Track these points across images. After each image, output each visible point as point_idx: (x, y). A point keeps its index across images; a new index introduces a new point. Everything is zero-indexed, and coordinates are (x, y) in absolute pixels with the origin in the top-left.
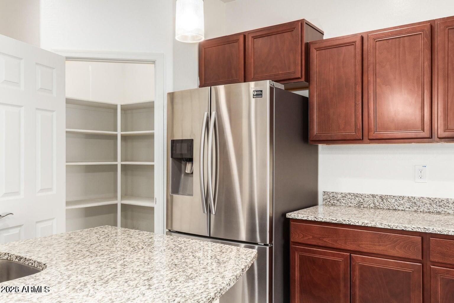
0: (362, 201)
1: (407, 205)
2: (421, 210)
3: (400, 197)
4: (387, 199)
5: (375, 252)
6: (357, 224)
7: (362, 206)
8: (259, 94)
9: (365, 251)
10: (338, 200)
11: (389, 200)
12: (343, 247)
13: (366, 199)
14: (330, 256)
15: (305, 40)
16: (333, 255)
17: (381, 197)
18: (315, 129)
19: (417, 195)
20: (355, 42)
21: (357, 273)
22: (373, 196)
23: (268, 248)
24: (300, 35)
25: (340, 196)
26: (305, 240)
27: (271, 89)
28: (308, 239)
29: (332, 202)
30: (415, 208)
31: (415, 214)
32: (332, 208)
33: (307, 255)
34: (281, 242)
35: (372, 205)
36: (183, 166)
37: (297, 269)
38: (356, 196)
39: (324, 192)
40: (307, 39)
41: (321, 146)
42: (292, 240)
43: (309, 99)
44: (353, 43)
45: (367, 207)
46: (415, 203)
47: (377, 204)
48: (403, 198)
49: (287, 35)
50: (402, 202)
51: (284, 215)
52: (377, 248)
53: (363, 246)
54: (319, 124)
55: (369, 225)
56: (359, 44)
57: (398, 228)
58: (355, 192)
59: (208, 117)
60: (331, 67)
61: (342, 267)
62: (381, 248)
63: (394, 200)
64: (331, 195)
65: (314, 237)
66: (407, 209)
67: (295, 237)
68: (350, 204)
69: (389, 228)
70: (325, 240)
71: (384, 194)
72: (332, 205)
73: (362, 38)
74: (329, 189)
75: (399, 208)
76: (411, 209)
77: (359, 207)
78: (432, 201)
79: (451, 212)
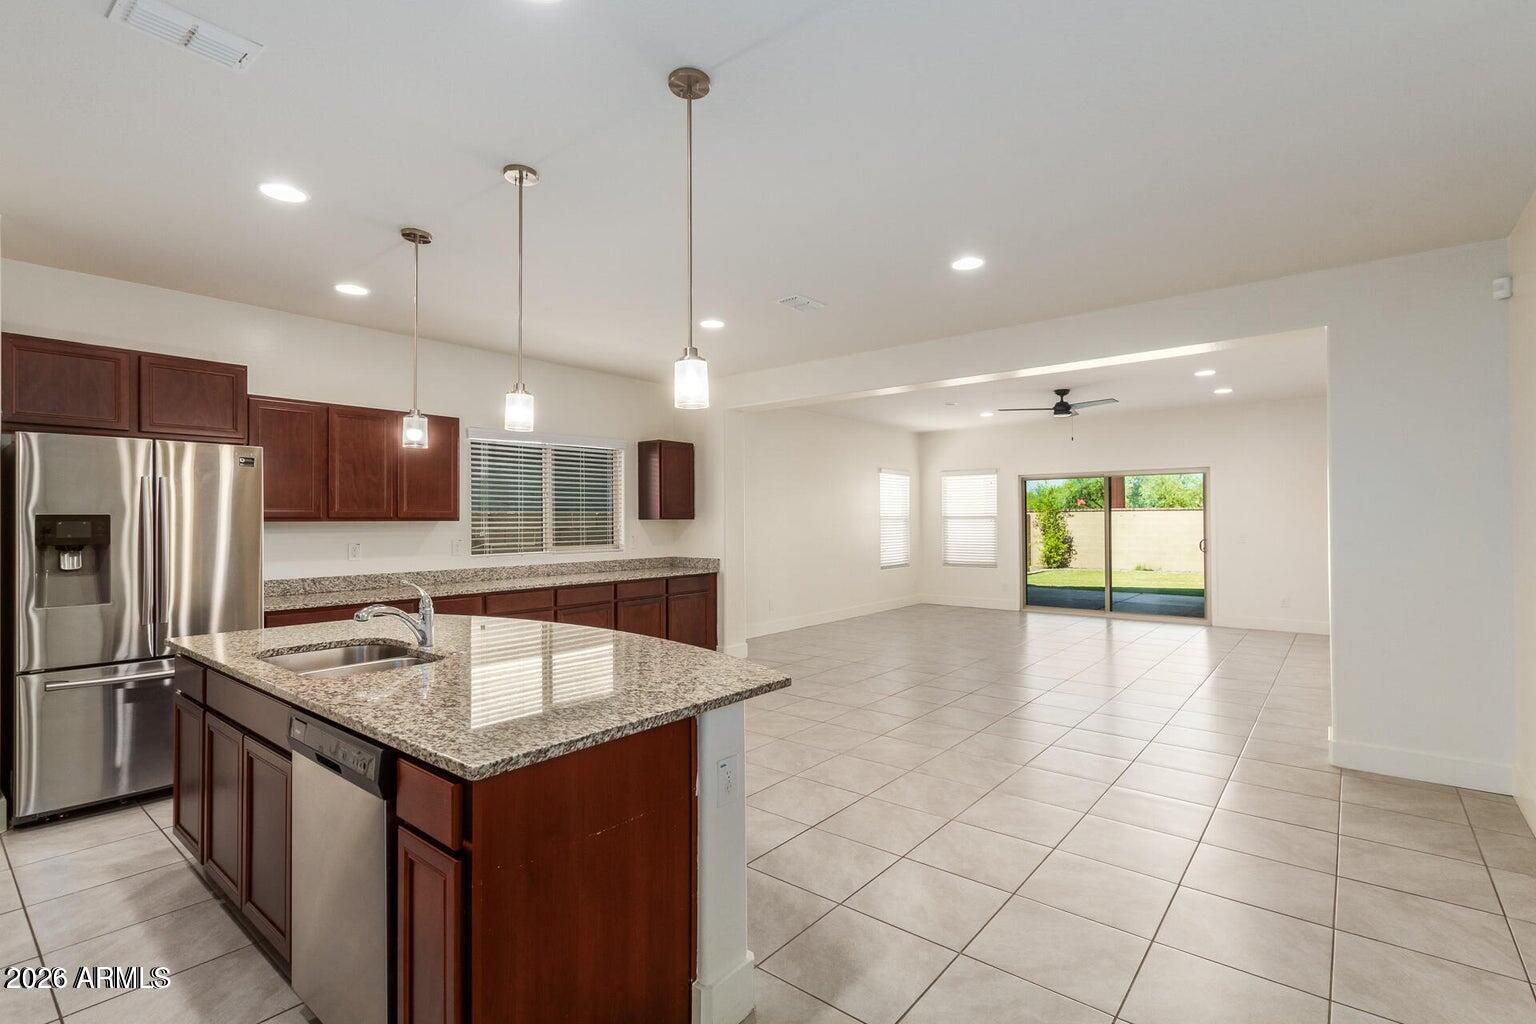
0: (289, 588)
1: (343, 585)
2: (357, 588)
3: (334, 578)
4: (319, 582)
7: (289, 594)
11: (322, 582)
13: (294, 585)
17: (313, 580)
19: (353, 573)
20: (313, 411)
22: (303, 580)
30: (351, 587)
35: (302, 591)
38: (280, 582)
44: (310, 412)
46: (350, 582)
47: (308, 589)
48: (338, 578)
49: (220, 379)
50: (336, 583)
56: (320, 415)
63: (328, 582)
64: (274, 585)
66: (342, 590)
71: (316, 577)
74: (273, 577)
75: (333, 590)
76: (347, 589)
77: (284, 595)
78: (368, 578)
79: (385, 585)
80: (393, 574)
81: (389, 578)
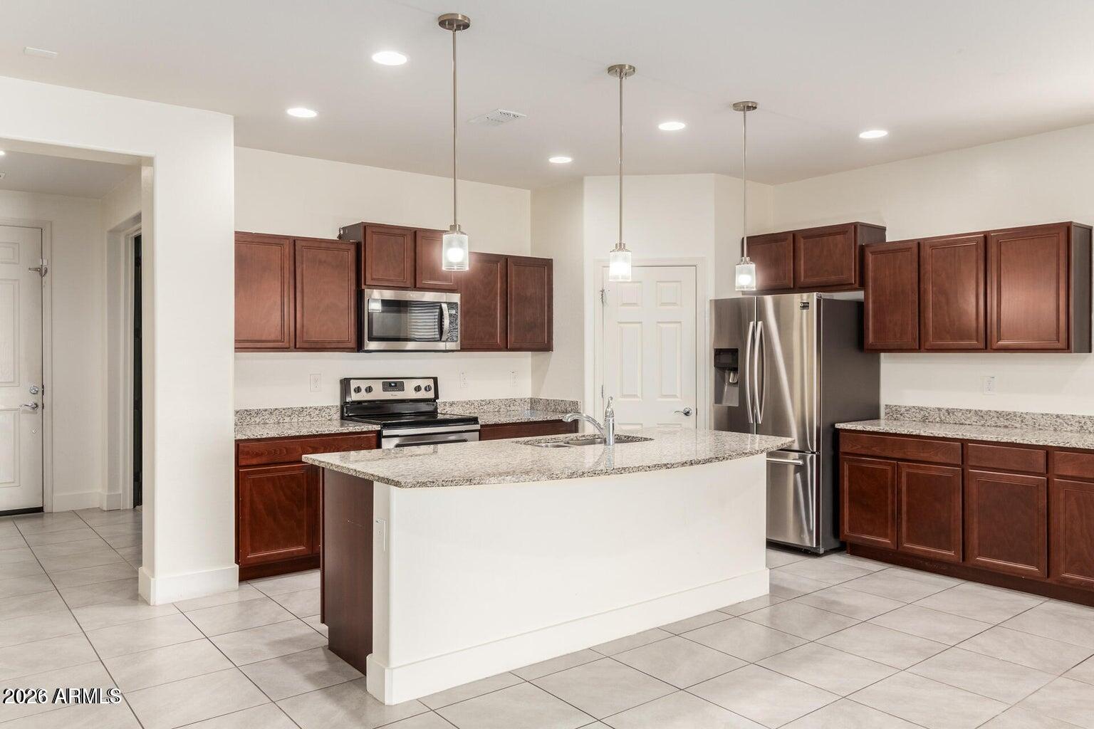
0: (927, 415)
1: (974, 419)
2: (989, 424)
3: (967, 410)
4: (953, 413)
5: (920, 459)
6: (903, 433)
7: (927, 421)
8: (805, 306)
9: (911, 458)
10: (901, 415)
11: (955, 413)
12: (890, 456)
13: (931, 412)
14: (879, 466)
15: (859, 243)
16: (880, 463)
17: (947, 410)
18: (871, 338)
19: (985, 408)
20: (910, 248)
21: (904, 479)
22: (939, 409)
23: (815, 455)
24: (853, 240)
25: (903, 410)
26: (854, 450)
27: (819, 301)
28: (857, 449)
29: (895, 416)
30: (983, 422)
31: (982, 428)
32: (895, 422)
33: (856, 464)
34: (830, 452)
35: (938, 419)
36: (727, 376)
37: (846, 479)
38: (921, 409)
39: (886, 405)
40: (861, 241)
41: (882, 355)
42: (841, 450)
43: (865, 304)
44: (908, 249)
45: (932, 422)
46: (982, 417)
47: (943, 418)
48: (970, 411)
49: (839, 237)
50: (969, 415)
51: (833, 426)
52: (922, 455)
53: (909, 453)
54: (875, 332)
55: (914, 434)
56: (916, 251)
57: (940, 436)
58: (920, 405)
59: (754, 327)
60: (887, 273)
61: (890, 475)
62: (925, 455)
63: (961, 414)
64: (893, 409)
65: (862, 447)
66: (975, 423)
67: (844, 447)
68: (914, 419)
69: (932, 435)
70: (873, 449)
71: (951, 407)
72: (895, 419)
73: (919, 243)
74: (893, 402)
75: (966, 422)
76: (979, 423)
77: (924, 421)
78: (999, 414)
79: (1018, 425)
80: (1027, 414)
81: (1022, 418)
